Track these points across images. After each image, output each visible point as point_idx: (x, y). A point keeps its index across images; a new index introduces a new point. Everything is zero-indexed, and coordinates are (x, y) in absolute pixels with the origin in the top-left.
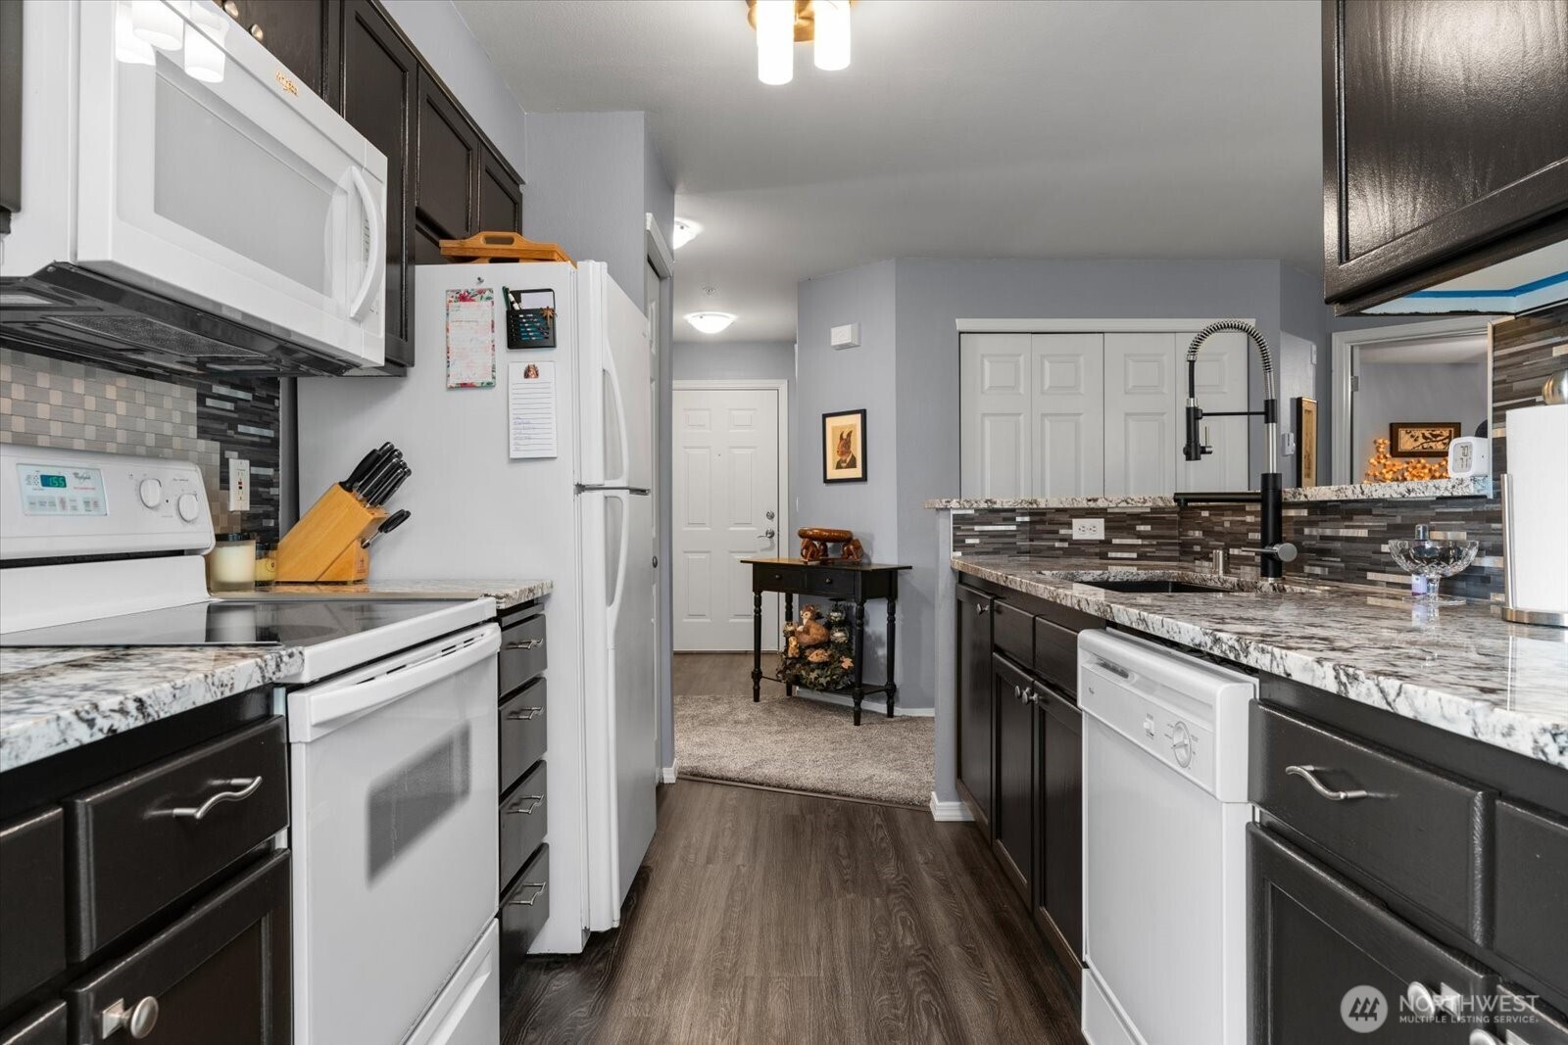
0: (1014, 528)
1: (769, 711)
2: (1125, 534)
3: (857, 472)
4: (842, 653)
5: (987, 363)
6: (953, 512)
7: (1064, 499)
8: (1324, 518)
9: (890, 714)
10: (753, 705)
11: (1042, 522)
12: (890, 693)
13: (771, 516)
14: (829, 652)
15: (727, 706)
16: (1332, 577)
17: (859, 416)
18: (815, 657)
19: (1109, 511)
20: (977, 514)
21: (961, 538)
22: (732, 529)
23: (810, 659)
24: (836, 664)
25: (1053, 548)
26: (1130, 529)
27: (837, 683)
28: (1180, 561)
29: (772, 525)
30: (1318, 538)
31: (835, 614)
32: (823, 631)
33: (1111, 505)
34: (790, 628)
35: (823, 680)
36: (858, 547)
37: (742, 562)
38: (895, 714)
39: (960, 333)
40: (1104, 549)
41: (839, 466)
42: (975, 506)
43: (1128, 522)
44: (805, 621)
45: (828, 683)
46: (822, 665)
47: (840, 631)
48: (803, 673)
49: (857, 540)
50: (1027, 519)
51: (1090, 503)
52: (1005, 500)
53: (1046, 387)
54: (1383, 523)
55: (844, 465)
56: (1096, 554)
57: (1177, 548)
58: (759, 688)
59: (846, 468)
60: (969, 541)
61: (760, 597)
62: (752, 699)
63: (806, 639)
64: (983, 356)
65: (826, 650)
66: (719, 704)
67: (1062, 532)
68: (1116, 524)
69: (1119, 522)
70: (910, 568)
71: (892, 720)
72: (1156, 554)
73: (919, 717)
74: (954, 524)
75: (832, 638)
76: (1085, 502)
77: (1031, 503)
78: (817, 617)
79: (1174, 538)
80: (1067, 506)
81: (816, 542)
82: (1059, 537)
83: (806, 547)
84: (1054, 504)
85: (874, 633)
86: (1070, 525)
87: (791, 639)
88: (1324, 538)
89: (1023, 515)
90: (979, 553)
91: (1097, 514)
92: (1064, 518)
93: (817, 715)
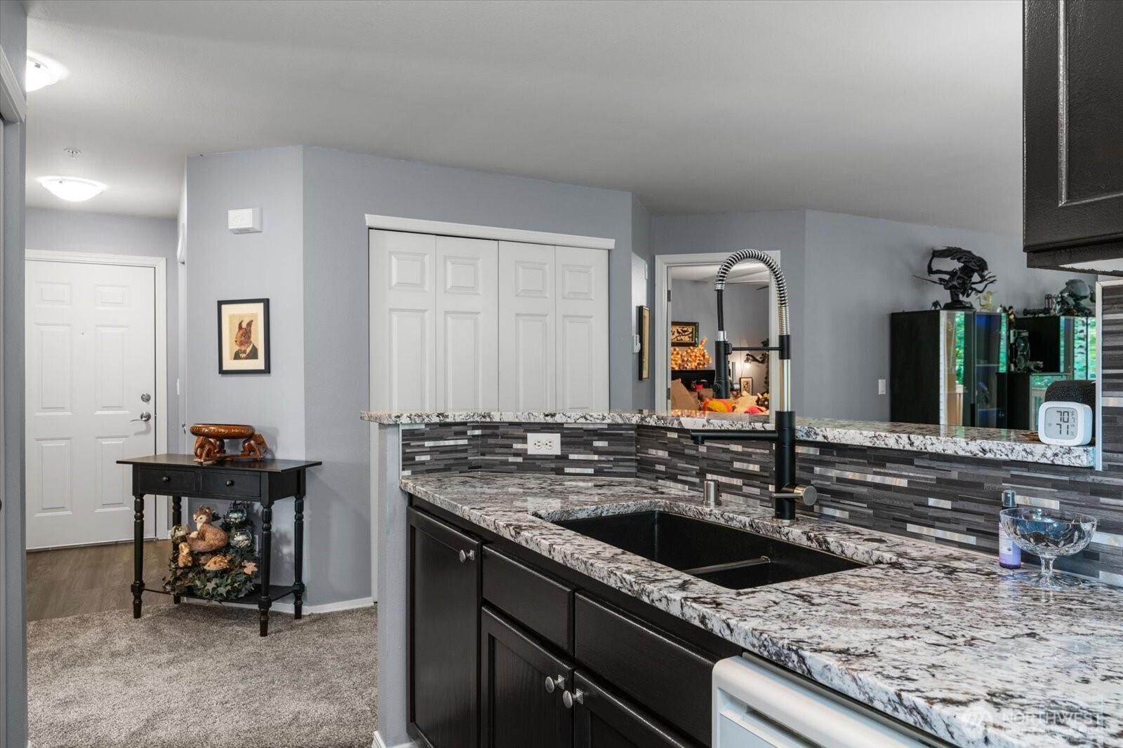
0: (465, 442)
1: (154, 630)
2: (582, 450)
3: (259, 364)
4: (243, 558)
5: (394, 260)
6: (401, 428)
7: (520, 414)
8: (843, 459)
9: (298, 614)
10: (134, 623)
11: (495, 436)
12: (298, 592)
13: (146, 399)
14: (229, 557)
15: (99, 630)
16: (852, 521)
17: (261, 305)
18: (213, 565)
19: (565, 426)
20: (428, 429)
21: (412, 455)
22: (98, 413)
23: (206, 567)
24: (238, 570)
25: (506, 463)
26: (588, 444)
27: (239, 591)
28: (637, 477)
29: (148, 408)
30: (835, 479)
31: (235, 515)
32: (221, 535)
33: (569, 421)
34: (180, 533)
35: (222, 590)
36: (261, 443)
37: (118, 462)
38: (304, 613)
39: (370, 228)
40: (560, 465)
41: (237, 356)
42: (426, 420)
43: (585, 438)
44: (199, 526)
45: (228, 592)
46: (222, 573)
47: (241, 534)
48: (198, 583)
49: (260, 436)
50: (478, 432)
51: (547, 418)
52: (457, 414)
53: (449, 287)
54: (931, 476)
55: (243, 355)
56: (552, 470)
57: (634, 464)
58: (141, 602)
59: (246, 358)
60: (418, 458)
61: (142, 501)
62: (132, 615)
63: (201, 546)
64: (391, 253)
65: (225, 556)
66: (89, 628)
67: (517, 446)
68: (573, 439)
69: (575, 438)
70: (320, 463)
71: (301, 621)
72: (614, 470)
73: (329, 614)
74: (403, 440)
75: (233, 543)
76: (542, 416)
77: (484, 417)
78: (214, 518)
79: (631, 454)
80: (524, 421)
81: (212, 439)
82: (512, 451)
83: (202, 446)
84: (509, 417)
85: (277, 531)
86: (524, 440)
87: (182, 545)
88: (839, 480)
89: (474, 428)
90: (429, 471)
91: (553, 428)
92: (519, 432)
93: (215, 628)
